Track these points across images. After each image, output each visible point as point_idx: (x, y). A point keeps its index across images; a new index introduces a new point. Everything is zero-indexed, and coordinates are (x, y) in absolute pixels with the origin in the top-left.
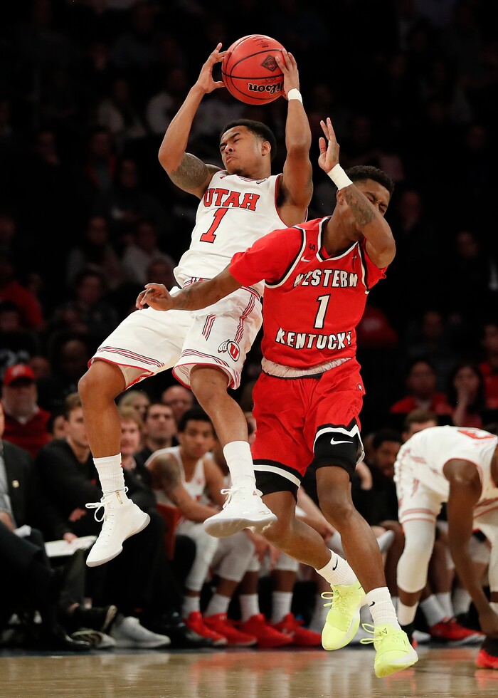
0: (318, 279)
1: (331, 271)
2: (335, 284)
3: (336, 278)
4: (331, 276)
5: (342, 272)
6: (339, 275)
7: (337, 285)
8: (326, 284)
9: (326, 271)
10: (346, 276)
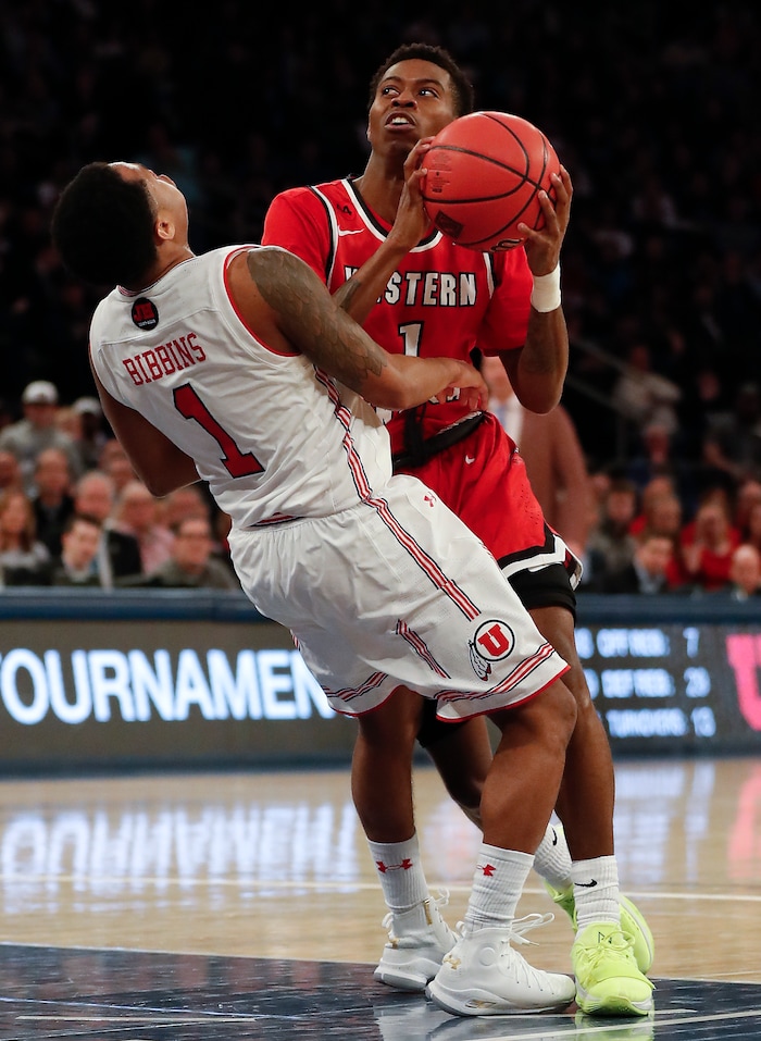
0: (396, 291)
1: (418, 276)
2: (429, 300)
3: (430, 287)
4: (421, 284)
5: (445, 278)
6: (437, 282)
7: (434, 302)
8: (411, 299)
9: (409, 276)
10: (453, 284)
